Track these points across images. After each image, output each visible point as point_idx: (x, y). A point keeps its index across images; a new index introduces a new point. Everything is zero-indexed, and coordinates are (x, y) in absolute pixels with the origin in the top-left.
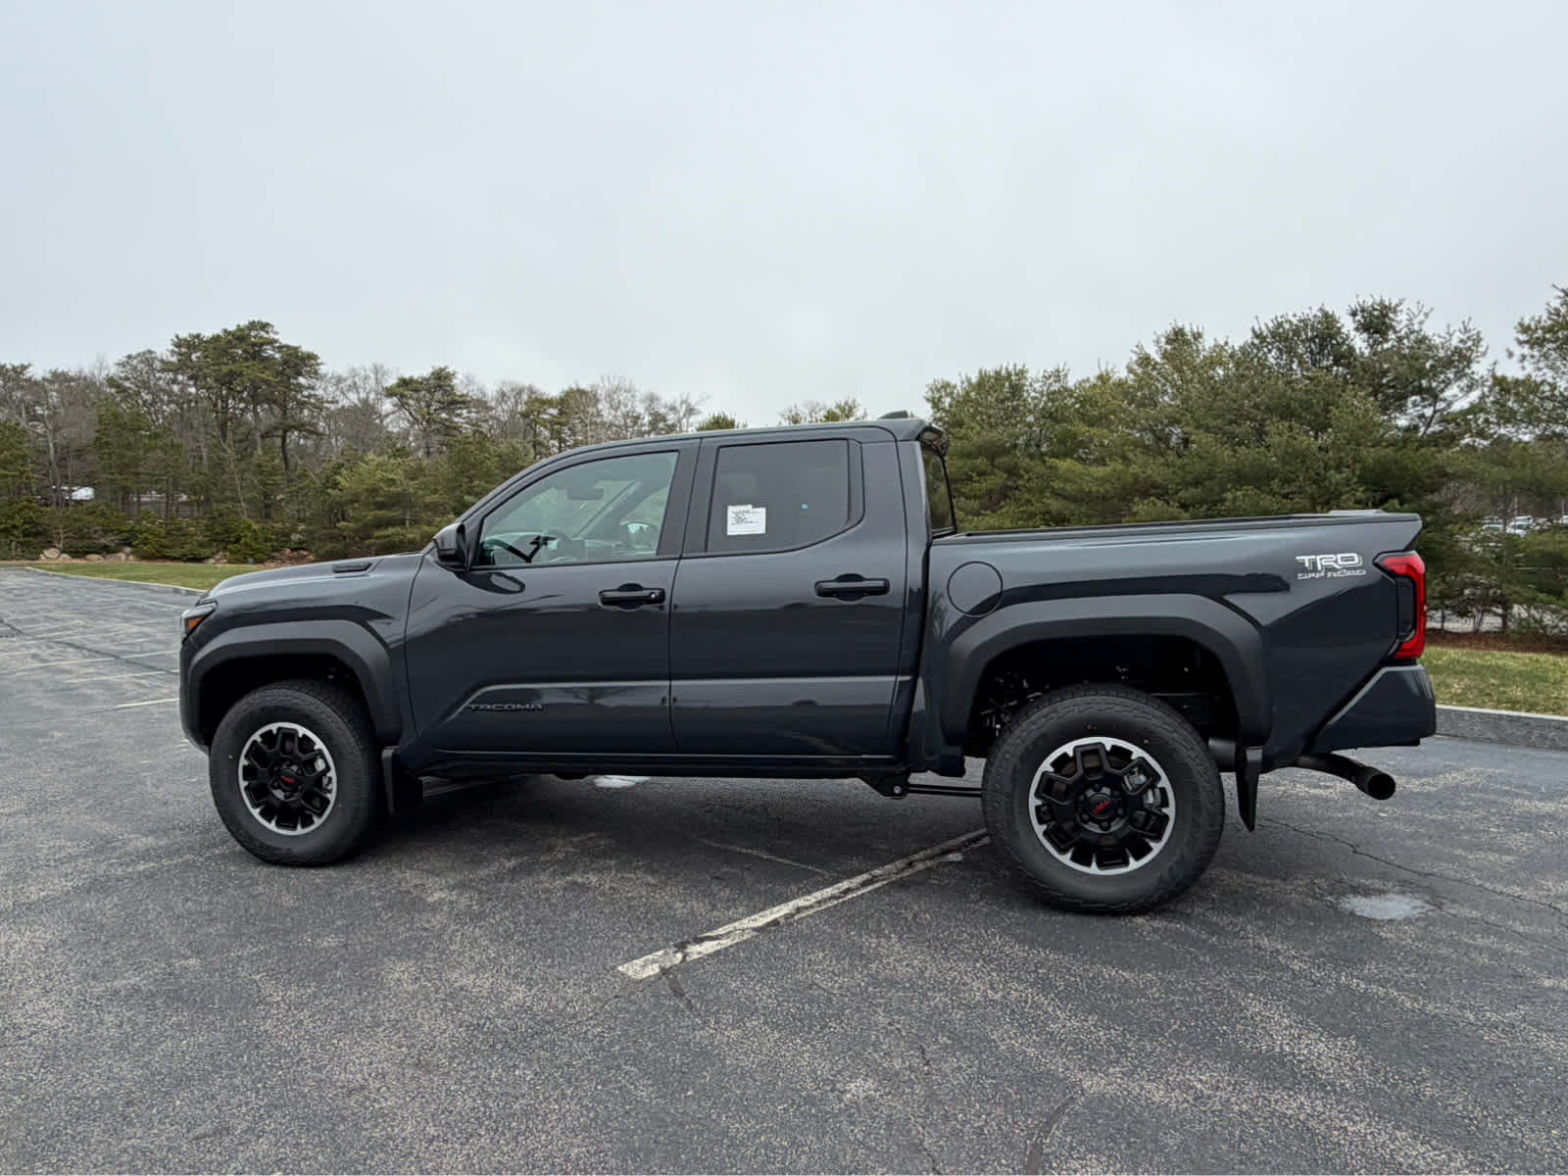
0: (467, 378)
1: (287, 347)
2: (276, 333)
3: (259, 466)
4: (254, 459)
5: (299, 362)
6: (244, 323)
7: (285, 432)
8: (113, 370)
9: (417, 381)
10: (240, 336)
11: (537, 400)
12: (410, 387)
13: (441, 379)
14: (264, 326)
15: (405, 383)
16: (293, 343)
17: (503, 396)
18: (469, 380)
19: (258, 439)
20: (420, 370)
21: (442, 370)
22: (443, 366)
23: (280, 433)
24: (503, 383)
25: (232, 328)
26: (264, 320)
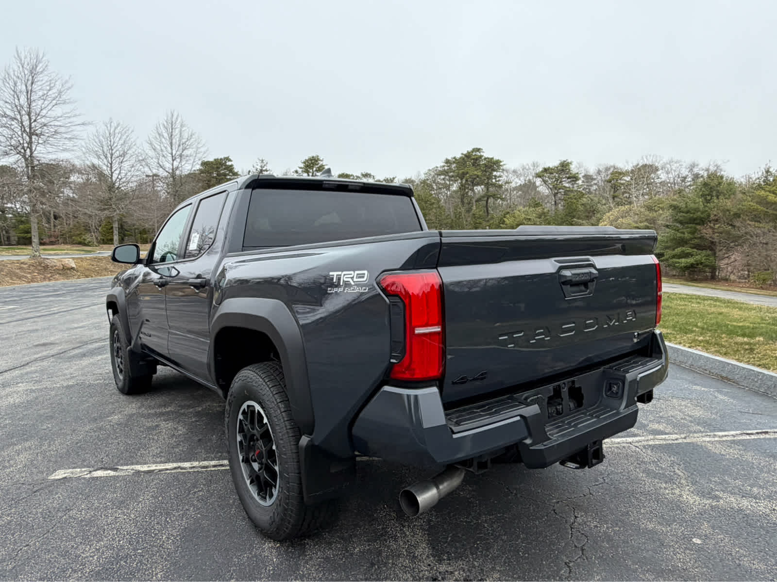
0: (578, 164)
1: (488, 158)
2: (483, 152)
3: (474, 214)
4: (472, 212)
5: (493, 165)
6: (470, 149)
7: (488, 199)
8: (423, 177)
9: (552, 169)
10: (468, 156)
11: (616, 172)
12: (548, 172)
13: (564, 167)
14: (478, 150)
15: (546, 170)
16: (490, 157)
17: (599, 172)
18: (580, 165)
19: (474, 202)
20: (553, 163)
21: (565, 161)
22: (565, 160)
23: (486, 199)
24: (600, 165)
25: (465, 152)
26: (479, 147)
